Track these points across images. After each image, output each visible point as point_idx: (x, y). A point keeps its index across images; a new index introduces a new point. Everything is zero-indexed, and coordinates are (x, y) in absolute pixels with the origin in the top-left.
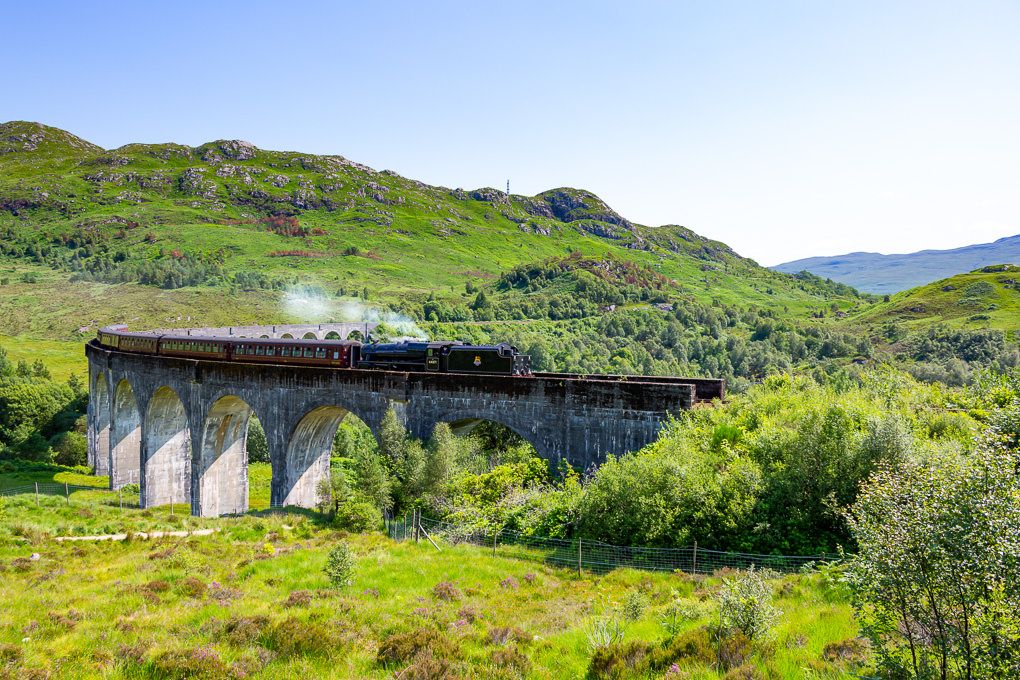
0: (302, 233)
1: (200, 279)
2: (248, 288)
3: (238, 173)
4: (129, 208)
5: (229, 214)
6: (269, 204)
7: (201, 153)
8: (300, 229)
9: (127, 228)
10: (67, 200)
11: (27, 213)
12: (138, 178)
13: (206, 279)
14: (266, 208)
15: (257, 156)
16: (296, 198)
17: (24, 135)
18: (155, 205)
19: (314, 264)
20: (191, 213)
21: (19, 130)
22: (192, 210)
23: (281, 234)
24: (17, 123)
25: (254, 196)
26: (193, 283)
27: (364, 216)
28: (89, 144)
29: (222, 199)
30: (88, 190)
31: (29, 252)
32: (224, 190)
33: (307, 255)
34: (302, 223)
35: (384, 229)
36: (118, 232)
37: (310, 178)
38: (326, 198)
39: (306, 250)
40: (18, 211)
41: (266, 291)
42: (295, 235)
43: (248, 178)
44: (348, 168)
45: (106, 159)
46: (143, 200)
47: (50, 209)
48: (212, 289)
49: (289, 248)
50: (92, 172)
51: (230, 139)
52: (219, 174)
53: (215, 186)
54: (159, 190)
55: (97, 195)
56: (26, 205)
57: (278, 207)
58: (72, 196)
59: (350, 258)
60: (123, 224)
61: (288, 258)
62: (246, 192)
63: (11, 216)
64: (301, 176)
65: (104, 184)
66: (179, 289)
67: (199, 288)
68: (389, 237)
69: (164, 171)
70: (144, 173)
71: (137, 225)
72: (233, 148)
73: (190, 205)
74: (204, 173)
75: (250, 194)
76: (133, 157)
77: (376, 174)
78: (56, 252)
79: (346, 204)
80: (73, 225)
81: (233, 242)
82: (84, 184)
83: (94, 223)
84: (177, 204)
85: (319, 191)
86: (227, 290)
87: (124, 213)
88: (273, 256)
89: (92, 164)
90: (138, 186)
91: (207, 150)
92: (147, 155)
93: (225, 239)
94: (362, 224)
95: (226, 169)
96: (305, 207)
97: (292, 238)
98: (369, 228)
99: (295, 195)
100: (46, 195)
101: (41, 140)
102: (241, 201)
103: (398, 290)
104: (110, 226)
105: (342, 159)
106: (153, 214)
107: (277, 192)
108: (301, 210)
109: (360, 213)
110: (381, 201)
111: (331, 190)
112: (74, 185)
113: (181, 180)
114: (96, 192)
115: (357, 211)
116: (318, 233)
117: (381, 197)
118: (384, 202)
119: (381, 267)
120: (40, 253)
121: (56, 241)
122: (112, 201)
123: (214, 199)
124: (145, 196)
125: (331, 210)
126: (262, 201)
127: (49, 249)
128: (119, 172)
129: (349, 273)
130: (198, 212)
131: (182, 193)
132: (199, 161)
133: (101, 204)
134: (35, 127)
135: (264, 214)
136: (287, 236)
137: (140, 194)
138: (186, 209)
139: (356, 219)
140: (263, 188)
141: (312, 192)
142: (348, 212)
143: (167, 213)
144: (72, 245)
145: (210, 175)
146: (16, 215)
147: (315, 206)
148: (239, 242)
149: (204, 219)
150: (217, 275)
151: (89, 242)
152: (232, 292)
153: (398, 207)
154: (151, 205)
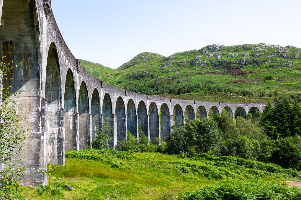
0: (243, 74)
1: (192, 90)
2: (213, 92)
3: (215, 55)
4: (173, 73)
5: (211, 71)
6: (228, 65)
7: (201, 51)
8: (242, 72)
9: (171, 80)
10: (153, 73)
11: (141, 79)
12: (177, 63)
13: (194, 90)
14: (227, 67)
15: (223, 48)
16: (241, 61)
17: (144, 57)
18: (182, 71)
19: (248, 85)
20: (195, 72)
21: (143, 55)
22: (196, 71)
23: (233, 75)
24: (142, 53)
25: (222, 63)
26: (189, 92)
27: (276, 64)
28: (164, 56)
29: (208, 66)
30: (160, 69)
31: (140, 91)
32: (209, 62)
33: (245, 81)
34: (243, 70)
35: (287, 69)
36: (168, 81)
37: (248, 53)
38: (255, 59)
39: (244, 79)
40: (139, 79)
41: (221, 93)
42: (239, 74)
43: (219, 57)
44: (268, 47)
45: (168, 59)
46: (178, 70)
47: (148, 77)
48: (196, 93)
49: (236, 80)
50: (162, 63)
51: (213, 44)
52: (207, 57)
53: (206, 61)
54: (184, 66)
55: (163, 70)
56: (141, 76)
57: (232, 66)
58: (155, 72)
59: (268, 81)
60: (171, 78)
61: (235, 84)
62: (218, 62)
63: (137, 80)
64: (243, 52)
65: (165, 66)
66: (183, 94)
67: (191, 93)
68: (290, 72)
69: (187, 59)
70: (179, 61)
71: (175, 78)
72: (214, 47)
73: (195, 69)
74: (201, 57)
75: (220, 62)
76: (176, 56)
77: (283, 48)
78: (148, 90)
79: (266, 61)
80: (154, 81)
81: (211, 80)
82: (159, 67)
83: (161, 79)
84: (190, 70)
85: (252, 57)
86: (203, 94)
87: (171, 75)
88: (228, 83)
89: (163, 61)
90: (177, 65)
91: (203, 49)
92: (181, 55)
93: (208, 79)
94: (275, 68)
95: (210, 55)
96: (245, 64)
97: (238, 76)
98: (279, 69)
99: (240, 61)
100: (147, 72)
101: (149, 57)
102: (216, 66)
103: (297, 93)
104: (166, 80)
105: (264, 44)
106: (181, 74)
107: (232, 60)
108: (243, 66)
109: (273, 63)
110: (285, 58)
111: (258, 56)
112: (156, 68)
113: (192, 61)
114: (163, 69)
115: (272, 62)
116: (251, 72)
117: (285, 56)
118: (288, 58)
119: (286, 83)
120: (143, 90)
121: (149, 86)
122: (168, 71)
123: (205, 66)
124: (179, 69)
125: (258, 64)
126: (225, 64)
127: (146, 89)
128: (171, 62)
129: (267, 87)
130: (198, 72)
131: (192, 66)
132: (200, 54)
133: (164, 73)
134: (147, 53)
135: (226, 69)
136: (236, 75)
137: (177, 68)
138: (193, 71)
139: (271, 66)
140: (226, 59)
141: (249, 58)
142: (267, 64)
143: (186, 73)
144: (153, 87)
145: (203, 58)
146: (138, 80)
147: (250, 64)
148: (213, 80)
149: (200, 74)
150: (199, 88)
151: (159, 85)
152: (205, 94)
153: (295, 59)
154: (181, 71)
